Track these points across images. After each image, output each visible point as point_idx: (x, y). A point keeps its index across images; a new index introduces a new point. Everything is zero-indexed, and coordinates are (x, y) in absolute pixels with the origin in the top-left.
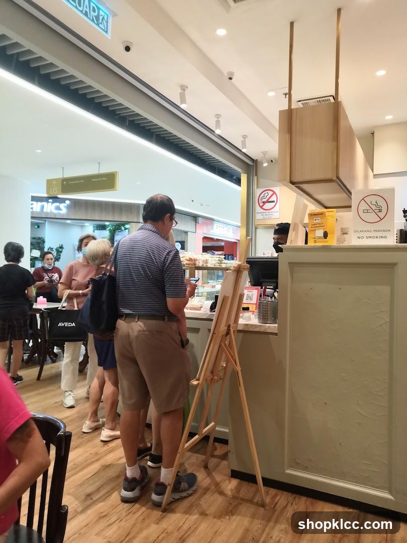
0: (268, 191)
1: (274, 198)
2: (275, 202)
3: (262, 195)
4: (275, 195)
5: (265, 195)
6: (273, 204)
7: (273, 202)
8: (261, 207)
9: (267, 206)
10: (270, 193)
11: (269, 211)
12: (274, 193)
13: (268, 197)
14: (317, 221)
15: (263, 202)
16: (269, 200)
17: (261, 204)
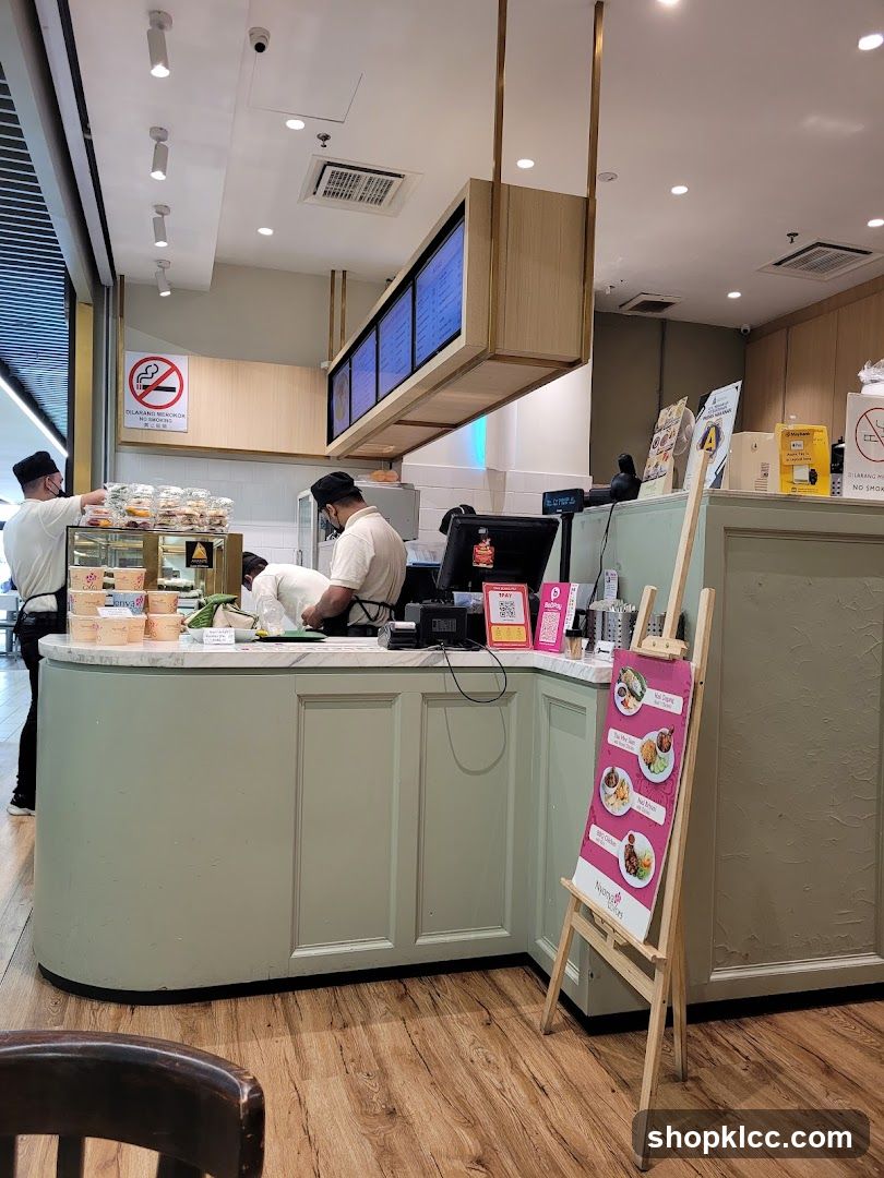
0: (157, 362)
1: (172, 381)
2: (177, 390)
3: (141, 369)
4: (175, 373)
5: (150, 371)
6: (173, 395)
7: (173, 390)
8: (139, 399)
9: (155, 398)
10: (164, 368)
11: (160, 411)
12: (174, 368)
13: (157, 377)
14: (797, 448)
15: (145, 387)
16: (162, 385)
17: (139, 392)
